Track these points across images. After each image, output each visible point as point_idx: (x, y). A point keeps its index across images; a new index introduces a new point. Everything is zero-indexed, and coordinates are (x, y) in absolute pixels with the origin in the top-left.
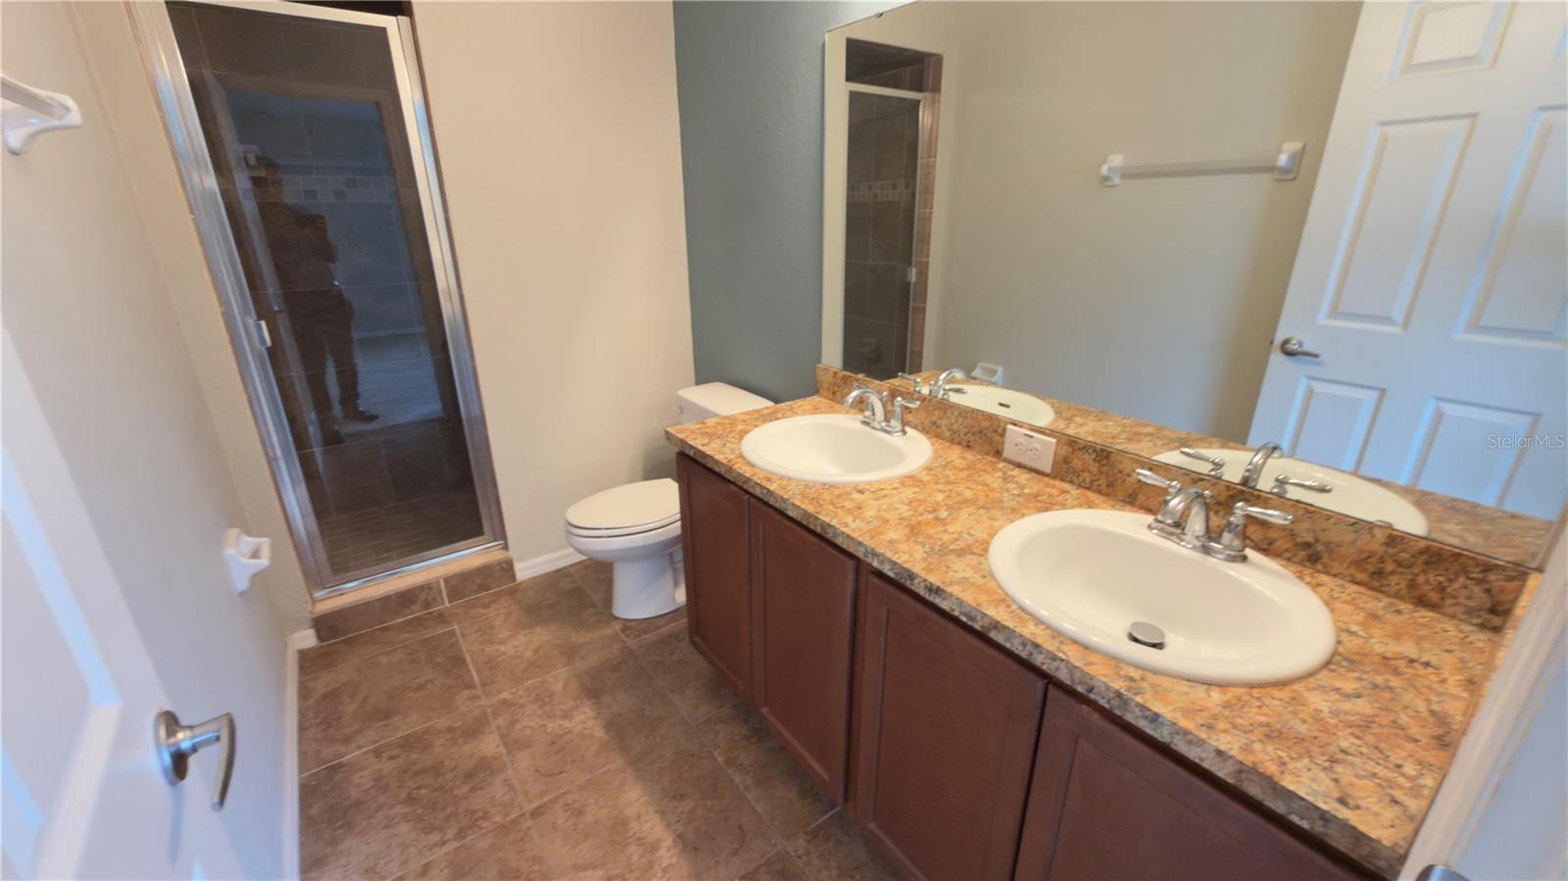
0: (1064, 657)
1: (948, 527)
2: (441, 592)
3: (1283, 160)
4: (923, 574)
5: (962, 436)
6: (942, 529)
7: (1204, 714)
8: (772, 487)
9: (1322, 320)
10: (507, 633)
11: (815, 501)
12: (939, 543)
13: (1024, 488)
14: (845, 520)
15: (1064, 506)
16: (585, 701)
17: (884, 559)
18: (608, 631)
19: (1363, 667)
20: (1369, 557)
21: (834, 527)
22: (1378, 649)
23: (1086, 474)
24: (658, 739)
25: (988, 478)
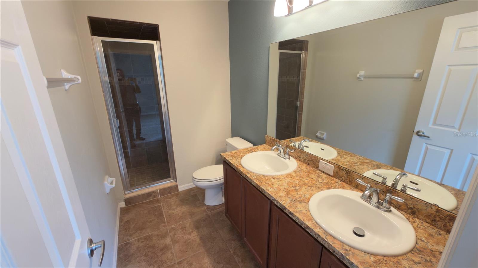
0: (327, 241)
1: (298, 193)
2: (158, 193)
3: (416, 75)
4: (288, 208)
5: (307, 161)
6: (296, 193)
7: (367, 265)
8: (248, 175)
9: (430, 125)
10: (175, 207)
11: (260, 181)
12: (295, 198)
13: (324, 180)
14: (268, 188)
15: (335, 188)
16: (195, 230)
17: (278, 202)
18: (203, 209)
19: (423, 253)
20: (431, 215)
21: (264, 190)
22: (430, 247)
23: (343, 177)
24: (214, 244)
25: (313, 176)
